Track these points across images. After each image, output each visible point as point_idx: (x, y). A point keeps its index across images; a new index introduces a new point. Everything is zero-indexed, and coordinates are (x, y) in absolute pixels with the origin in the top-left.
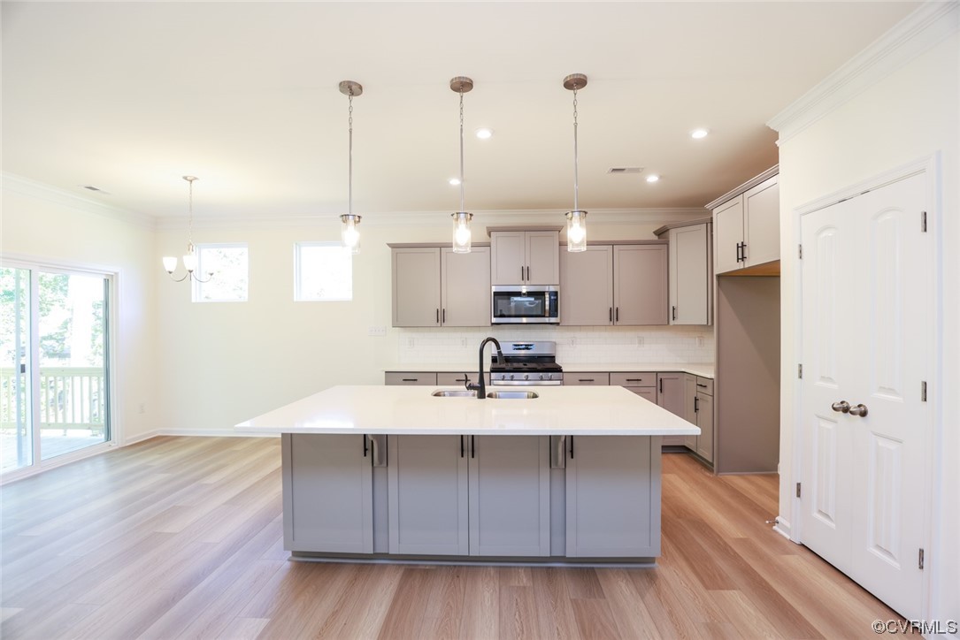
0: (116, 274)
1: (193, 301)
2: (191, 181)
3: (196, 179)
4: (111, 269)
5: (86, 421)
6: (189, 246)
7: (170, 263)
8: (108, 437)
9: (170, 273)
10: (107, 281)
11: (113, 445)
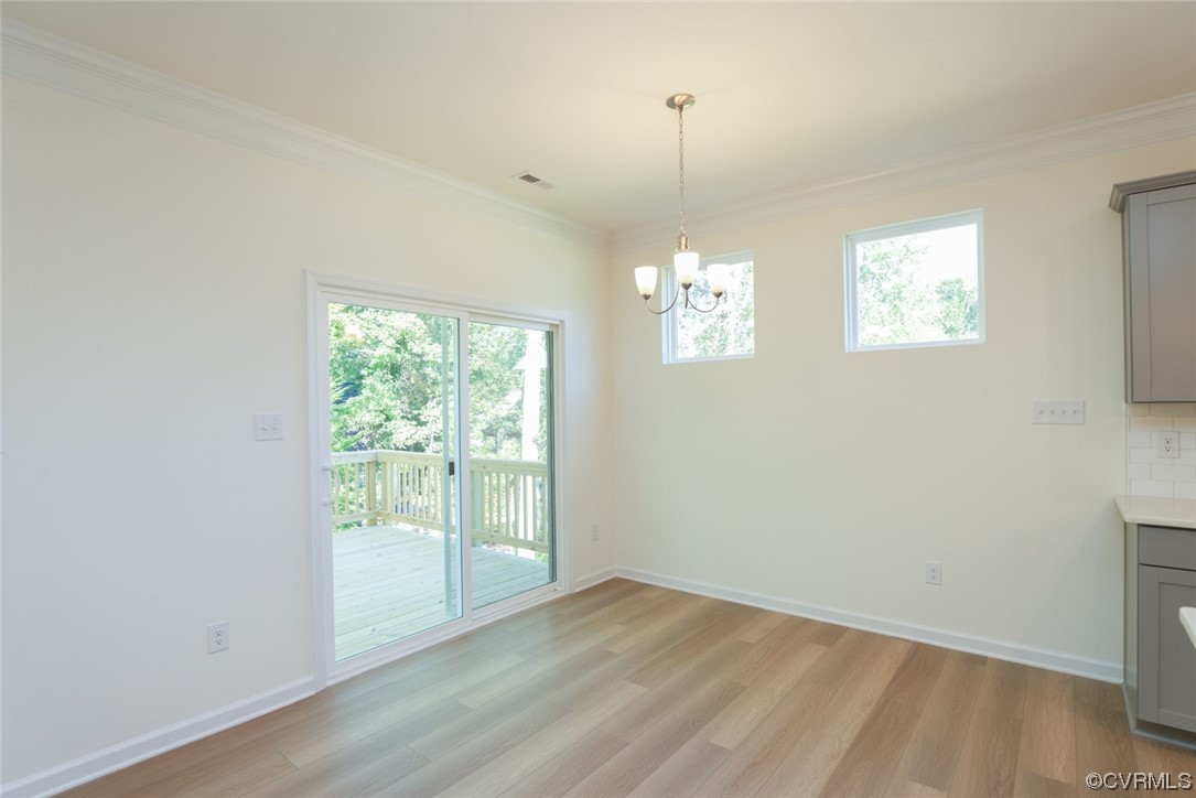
0: (562, 322)
1: (665, 362)
2: (681, 107)
3: (690, 100)
4: (556, 315)
5: (530, 537)
6: (680, 238)
7: (646, 278)
8: (553, 577)
9: (647, 297)
10: (550, 336)
11: (559, 588)
